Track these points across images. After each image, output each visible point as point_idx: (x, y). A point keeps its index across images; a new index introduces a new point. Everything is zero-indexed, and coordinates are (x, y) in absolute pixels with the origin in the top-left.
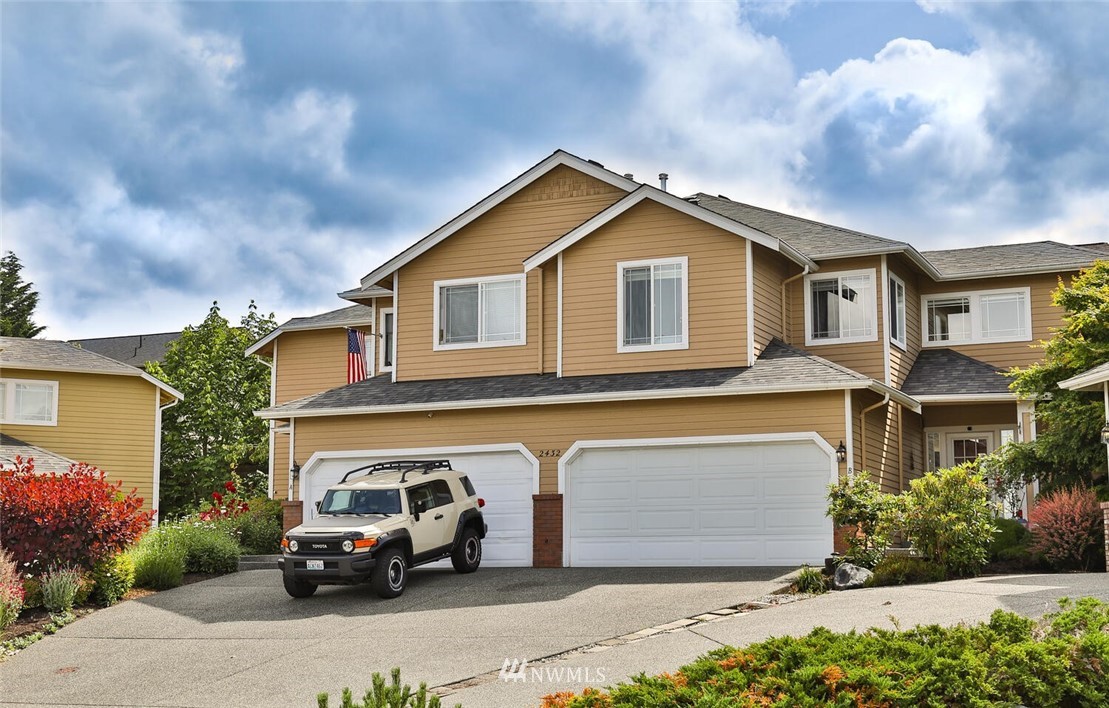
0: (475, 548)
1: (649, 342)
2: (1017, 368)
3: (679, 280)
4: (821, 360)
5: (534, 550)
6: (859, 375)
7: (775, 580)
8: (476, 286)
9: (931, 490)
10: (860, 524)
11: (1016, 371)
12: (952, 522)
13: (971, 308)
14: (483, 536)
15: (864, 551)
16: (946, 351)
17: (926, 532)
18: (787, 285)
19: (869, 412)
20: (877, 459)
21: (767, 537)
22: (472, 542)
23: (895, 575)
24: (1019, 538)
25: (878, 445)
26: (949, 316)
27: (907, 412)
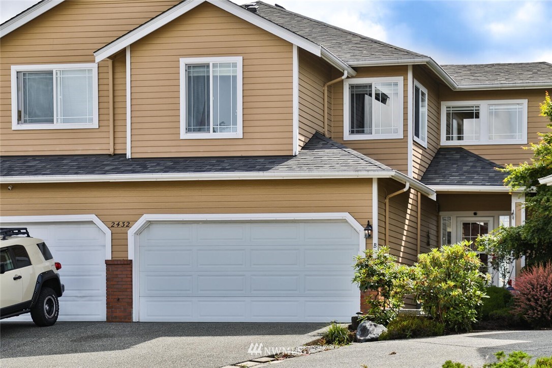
0: (53, 306)
1: (208, 131)
2: (511, 165)
3: (235, 77)
4: (354, 152)
5: (107, 308)
6: (384, 167)
7: (310, 334)
8: (51, 73)
9: (435, 263)
10: (380, 289)
11: (510, 168)
12: (451, 289)
13: (481, 115)
14: (60, 295)
15: (383, 311)
16: (459, 150)
17: (430, 296)
18: (329, 87)
19: (392, 197)
20: (399, 236)
21: (308, 299)
22: (50, 299)
23: (404, 331)
24: (506, 302)
25: (399, 225)
26: (464, 120)
27: (425, 198)
